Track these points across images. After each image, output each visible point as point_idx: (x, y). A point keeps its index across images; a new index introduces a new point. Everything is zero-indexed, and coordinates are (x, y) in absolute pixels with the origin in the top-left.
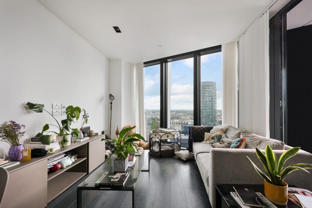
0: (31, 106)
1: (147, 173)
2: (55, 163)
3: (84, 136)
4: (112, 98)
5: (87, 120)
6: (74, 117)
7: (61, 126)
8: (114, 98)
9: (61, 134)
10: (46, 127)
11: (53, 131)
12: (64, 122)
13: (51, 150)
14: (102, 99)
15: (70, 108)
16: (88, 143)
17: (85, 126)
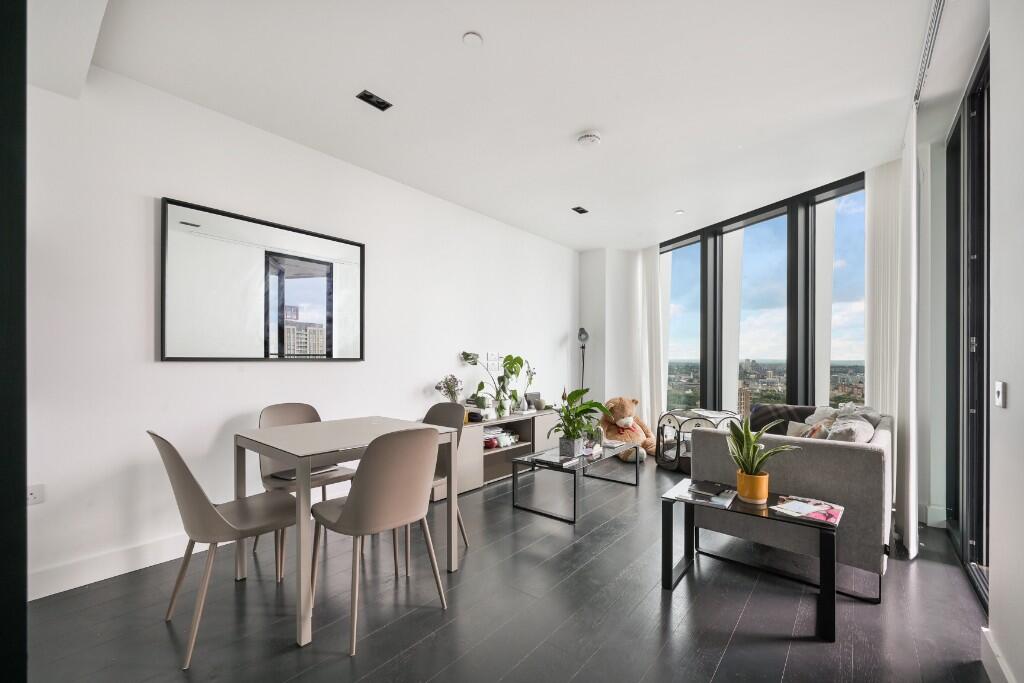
0: (466, 356)
1: (633, 488)
2: (491, 436)
3: (529, 408)
4: (583, 336)
5: (531, 379)
6: (512, 373)
7: (498, 386)
8: (587, 336)
9: (497, 398)
10: (481, 386)
11: (489, 392)
12: (501, 379)
13: (487, 416)
14: (564, 340)
15: (509, 358)
16: (533, 418)
17: (531, 390)
